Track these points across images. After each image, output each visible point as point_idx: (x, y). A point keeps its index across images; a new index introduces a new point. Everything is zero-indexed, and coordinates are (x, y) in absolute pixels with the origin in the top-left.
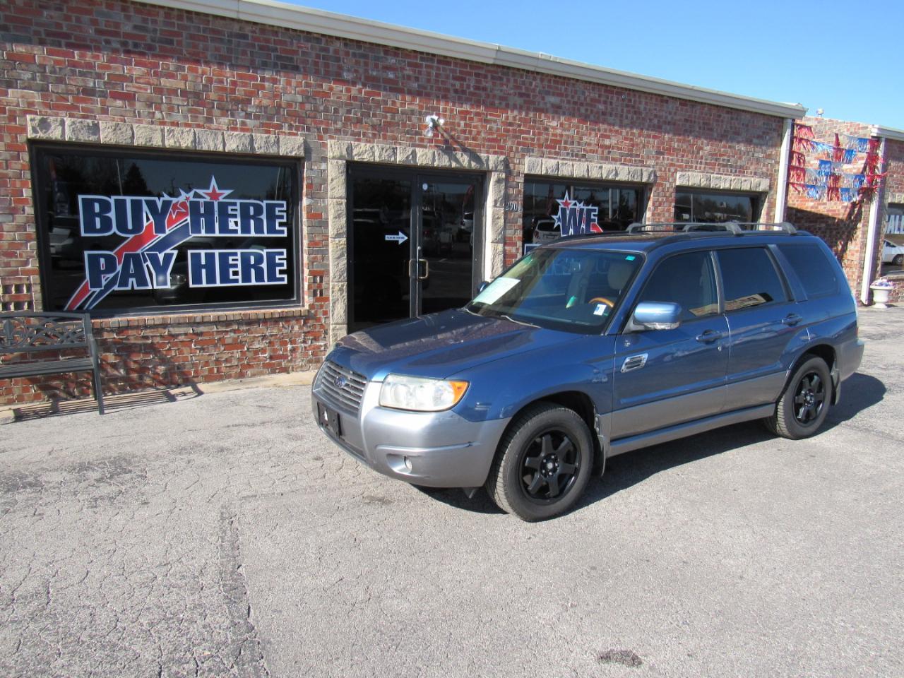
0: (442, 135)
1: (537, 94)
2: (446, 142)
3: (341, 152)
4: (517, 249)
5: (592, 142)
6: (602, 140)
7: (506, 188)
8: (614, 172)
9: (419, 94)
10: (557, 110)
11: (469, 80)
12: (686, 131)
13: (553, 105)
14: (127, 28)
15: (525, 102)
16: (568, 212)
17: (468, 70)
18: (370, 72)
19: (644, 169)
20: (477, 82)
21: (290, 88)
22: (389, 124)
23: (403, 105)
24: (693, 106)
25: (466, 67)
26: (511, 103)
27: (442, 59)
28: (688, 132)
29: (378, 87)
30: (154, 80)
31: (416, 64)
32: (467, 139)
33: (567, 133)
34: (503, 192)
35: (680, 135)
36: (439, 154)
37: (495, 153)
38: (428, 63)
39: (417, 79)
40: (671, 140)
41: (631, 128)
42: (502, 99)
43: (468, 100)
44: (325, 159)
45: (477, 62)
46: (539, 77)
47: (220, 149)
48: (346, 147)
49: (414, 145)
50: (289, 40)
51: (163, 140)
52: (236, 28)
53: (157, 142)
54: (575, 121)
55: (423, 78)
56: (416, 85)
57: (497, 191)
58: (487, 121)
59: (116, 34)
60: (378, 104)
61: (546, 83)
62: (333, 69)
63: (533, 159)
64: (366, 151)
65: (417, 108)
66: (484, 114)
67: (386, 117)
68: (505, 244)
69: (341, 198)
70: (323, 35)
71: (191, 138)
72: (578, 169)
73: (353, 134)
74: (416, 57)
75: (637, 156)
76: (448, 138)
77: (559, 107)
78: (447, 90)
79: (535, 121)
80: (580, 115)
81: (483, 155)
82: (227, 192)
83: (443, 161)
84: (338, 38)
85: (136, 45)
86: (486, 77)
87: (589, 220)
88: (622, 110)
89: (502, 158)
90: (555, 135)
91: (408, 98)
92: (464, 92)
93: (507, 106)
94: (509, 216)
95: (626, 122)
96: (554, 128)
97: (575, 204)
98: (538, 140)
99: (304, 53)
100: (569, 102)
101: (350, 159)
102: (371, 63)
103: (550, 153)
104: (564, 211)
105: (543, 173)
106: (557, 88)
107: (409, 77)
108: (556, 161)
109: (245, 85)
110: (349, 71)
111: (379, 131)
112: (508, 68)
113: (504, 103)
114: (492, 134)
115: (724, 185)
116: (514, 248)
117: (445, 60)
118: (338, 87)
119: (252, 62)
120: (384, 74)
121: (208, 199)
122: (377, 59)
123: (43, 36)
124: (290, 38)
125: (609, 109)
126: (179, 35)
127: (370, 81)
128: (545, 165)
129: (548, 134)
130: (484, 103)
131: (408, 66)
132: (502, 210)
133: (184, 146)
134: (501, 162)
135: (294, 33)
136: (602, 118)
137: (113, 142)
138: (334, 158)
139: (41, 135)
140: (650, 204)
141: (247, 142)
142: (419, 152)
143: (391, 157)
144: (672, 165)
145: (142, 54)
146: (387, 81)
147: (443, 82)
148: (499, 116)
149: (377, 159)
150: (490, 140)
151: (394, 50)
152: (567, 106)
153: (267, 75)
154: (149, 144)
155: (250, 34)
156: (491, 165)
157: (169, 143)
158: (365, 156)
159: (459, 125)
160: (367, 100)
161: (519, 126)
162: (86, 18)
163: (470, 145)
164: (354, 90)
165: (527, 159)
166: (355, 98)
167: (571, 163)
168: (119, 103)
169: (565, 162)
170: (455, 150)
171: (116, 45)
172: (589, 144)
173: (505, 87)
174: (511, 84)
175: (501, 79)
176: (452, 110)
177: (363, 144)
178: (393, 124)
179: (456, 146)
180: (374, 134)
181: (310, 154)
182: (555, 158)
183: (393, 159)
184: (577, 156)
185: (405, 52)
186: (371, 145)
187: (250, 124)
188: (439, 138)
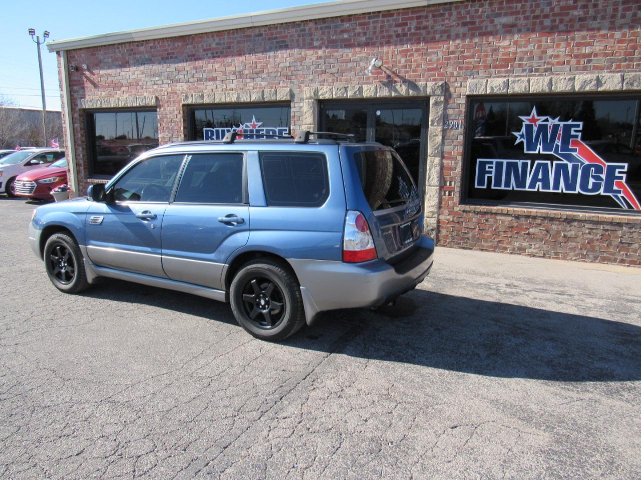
0: (385, 72)
1: (485, 19)
3: (311, 95)
4: (456, 163)
5: (560, 53)
6: (578, 49)
7: (445, 109)
8: (594, 82)
9: (367, 44)
10: (509, 29)
11: (410, 23)
14: (214, 46)
15: (470, 30)
17: (410, 15)
18: (331, 37)
20: (418, 23)
21: (283, 57)
23: (354, 55)
25: (409, 13)
26: (453, 34)
27: (386, 13)
29: (336, 47)
30: (223, 69)
31: (365, 22)
32: (407, 72)
33: (524, 49)
34: (440, 113)
36: (380, 87)
37: (434, 80)
38: (374, 20)
39: (365, 34)
41: (631, 28)
42: (444, 32)
43: (408, 41)
44: (302, 100)
45: (419, 7)
47: (249, 100)
50: (282, 30)
51: (225, 99)
52: (257, 31)
53: (223, 101)
54: (535, 36)
55: (369, 31)
56: (364, 39)
57: (434, 113)
58: (427, 54)
59: (210, 49)
60: (336, 58)
61: (497, 6)
62: (308, 39)
63: (478, 80)
64: (327, 92)
65: (364, 55)
66: (424, 49)
67: (341, 66)
68: (442, 158)
69: (310, 124)
70: (302, 21)
71: (235, 96)
72: (538, 85)
73: (320, 82)
74: (364, 18)
76: (390, 74)
77: (513, 26)
78: (390, 36)
80: (543, 28)
81: (421, 84)
82: (260, 124)
83: (385, 93)
84: (311, 21)
85: (217, 53)
86: (426, 17)
87: (568, 137)
88: (616, 10)
89: (440, 83)
90: (506, 54)
91: (358, 49)
92: (405, 35)
93: (449, 37)
94: (448, 133)
95: (619, 21)
96: (504, 48)
97: (547, 120)
98: (485, 61)
99: (292, 36)
100: (526, 18)
101: (316, 98)
102: (332, 32)
103: (500, 72)
104: (529, 127)
105: (488, 92)
107: (359, 34)
108: (505, 79)
109: (260, 63)
110: (317, 40)
111: (337, 77)
113: (445, 36)
114: (433, 64)
116: (453, 162)
117: (388, 13)
118: (310, 52)
119: (265, 48)
120: (341, 36)
121: (251, 128)
122: (336, 27)
123: (187, 58)
124: (284, 28)
126: (233, 43)
127: (333, 44)
128: (494, 84)
129: (497, 55)
130: (424, 40)
131: (358, 26)
132: (439, 128)
133: (233, 101)
134: (438, 87)
135: (286, 25)
137: (208, 102)
138: (307, 99)
139: (186, 102)
141: (260, 94)
142: (365, 87)
143: (343, 94)
145: (219, 57)
146: (343, 40)
147: (387, 31)
148: (440, 48)
149: (334, 97)
150: (429, 70)
151: (348, 17)
152: (524, 22)
153: (272, 54)
154: (220, 102)
155: (264, 33)
156: (429, 91)
157: (228, 100)
158: (327, 95)
159: (400, 62)
160: (329, 57)
161: (462, 52)
162: (200, 46)
164: (320, 53)
165: (470, 81)
166: (321, 58)
167: (526, 79)
168: (211, 83)
169: (517, 79)
170: (396, 82)
171: (210, 55)
172: (557, 56)
173: (447, 21)
174: (454, 17)
175: (442, 15)
176: (394, 52)
177: (325, 87)
178: (347, 70)
179: (397, 79)
180: (333, 80)
181: (294, 97)
182: (505, 76)
183: (345, 95)
184: (537, 71)
185: (357, 16)
186: (331, 87)
187: (263, 84)
188: (383, 75)
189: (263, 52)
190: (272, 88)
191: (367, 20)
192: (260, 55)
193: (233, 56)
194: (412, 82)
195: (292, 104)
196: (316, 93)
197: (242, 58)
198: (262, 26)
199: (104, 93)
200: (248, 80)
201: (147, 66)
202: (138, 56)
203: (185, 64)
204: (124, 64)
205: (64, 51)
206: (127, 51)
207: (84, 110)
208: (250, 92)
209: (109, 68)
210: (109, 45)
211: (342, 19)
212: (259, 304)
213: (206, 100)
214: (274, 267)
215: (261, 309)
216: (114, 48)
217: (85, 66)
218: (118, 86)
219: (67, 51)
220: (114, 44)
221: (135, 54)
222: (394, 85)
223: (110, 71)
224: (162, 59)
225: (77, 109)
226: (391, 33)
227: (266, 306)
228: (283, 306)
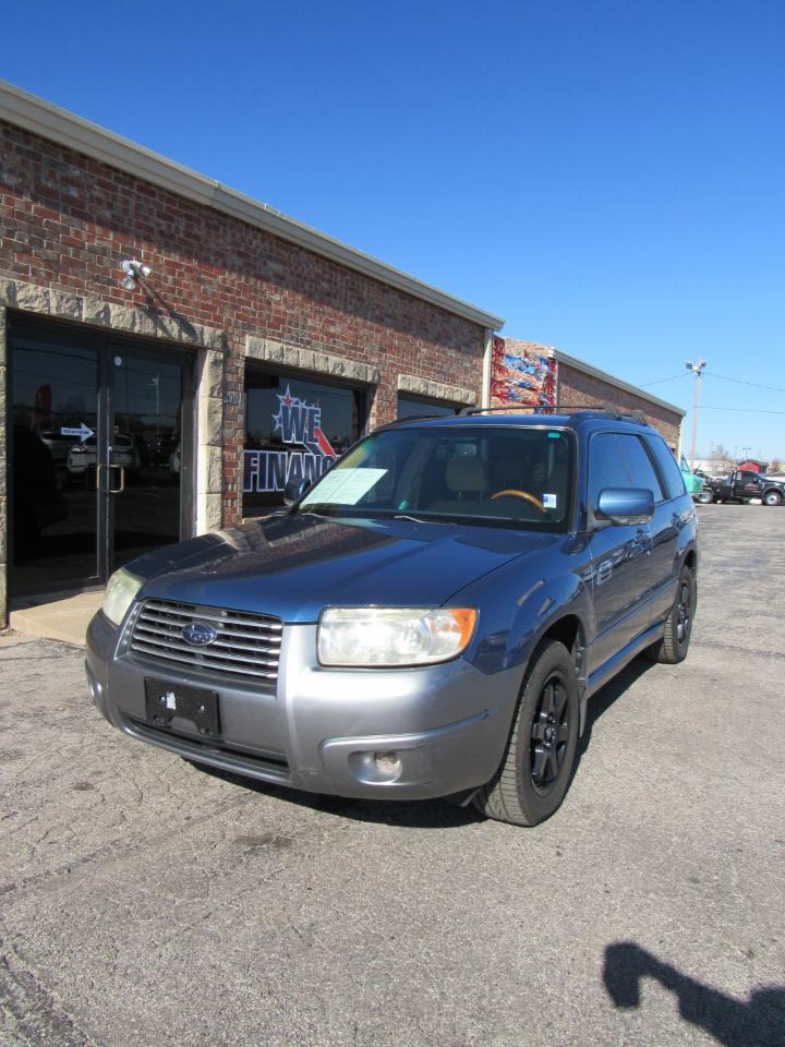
0: (144, 290)
1: (258, 256)
2: (149, 300)
3: (0, 295)
4: (238, 456)
5: (316, 326)
6: (327, 326)
7: (224, 373)
8: (340, 367)
9: (114, 228)
10: (280, 281)
11: (178, 222)
12: (405, 328)
13: (277, 275)
15: (245, 264)
16: (290, 412)
17: (178, 207)
18: (43, 181)
19: (369, 366)
20: (188, 226)
22: (70, 263)
23: (91, 238)
24: (411, 301)
25: (174, 203)
26: (229, 262)
27: (143, 185)
28: (406, 329)
29: (56, 207)
31: (109, 184)
32: (175, 300)
33: (292, 312)
34: (220, 377)
35: (399, 331)
36: (141, 317)
37: (211, 325)
38: (124, 187)
39: (110, 206)
40: (393, 336)
41: (355, 316)
42: (218, 254)
43: (176, 249)
45: (188, 200)
46: (260, 235)
48: (6, 287)
49: (106, 299)
54: (299, 298)
55: (118, 205)
56: (108, 214)
57: (214, 376)
58: (200, 281)
60: (55, 230)
61: (267, 244)
63: (255, 339)
64: (37, 297)
65: (110, 246)
66: (196, 270)
67: (66, 252)
68: (223, 448)
72: (303, 358)
73: (17, 269)
74: (109, 176)
75: (362, 350)
76: (152, 295)
77: (282, 278)
78: (150, 230)
79: (256, 291)
80: (305, 292)
81: (197, 326)
83: (145, 327)
86: (198, 222)
87: (312, 424)
88: (346, 293)
89: (219, 332)
90: (278, 312)
91: (98, 230)
92: (171, 237)
93: (224, 265)
94: (227, 410)
95: (350, 307)
96: (278, 303)
97: (297, 403)
98: (260, 315)
100: (292, 273)
101: (11, 306)
102: (45, 169)
103: (273, 334)
104: (285, 408)
105: (267, 357)
106: (279, 254)
107: (99, 201)
108: (280, 345)
110: (11, 172)
111: (54, 271)
112: (226, 216)
113: (221, 261)
114: (207, 298)
115: (439, 394)
116: (235, 454)
117: (147, 188)
120: (64, 189)
122: (54, 164)
125: (334, 291)
127: (41, 194)
128: (269, 349)
129: (270, 310)
130: (197, 258)
131: (99, 185)
132: (219, 402)
134: (218, 337)
136: (327, 298)
140: (374, 409)
142: (114, 309)
143: (74, 311)
144: (393, 365)
146: (69, 200)
147: (145, 218)
148: (215, 277)
149: (54, 312)
150: (205, 307)
151: (78, 156)
152: (290, 277)
156: (207, 340)
158: (36, 305)
159: (166, 280)
160: (37, 221)
161: (238, 294)
163: (180, 309)
164: (20, 203)
165: (248, 339)
166: (20, 216)
167: (296, 349)
169: (290, 347)
170: (161, 313)
172: (314, 329)
173: (221, 241)
174: (229, 238)
175: (216, 229)
176: (158, 259)
177: (33, 286)
178: (76, 263)
179: (162, 308)
180: (49, 274)
182: (279, 341)
183: (76, 314)
184: (302, 341)
185: (95, 164)
186: (45, 289)
188: (141, 294)
191: (112, 181)
194: (185, 320)
196: (12, 294)
211: (66, 153)
222: (160, 317)
226: (151, 224)
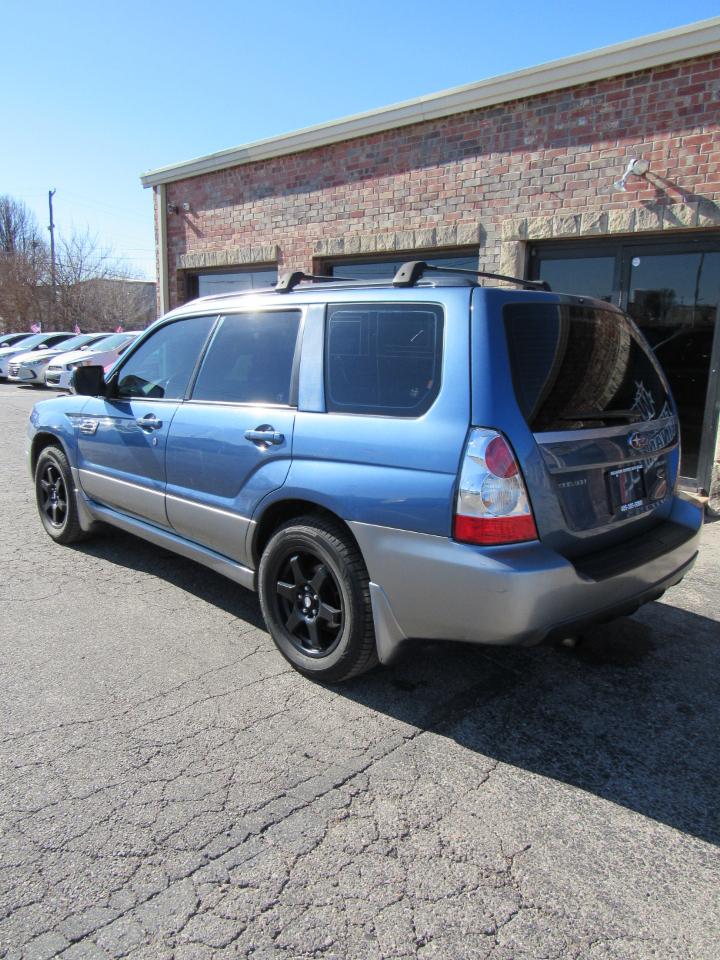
0: (653, 184)
3: (513, 233)
9: (621, 134)
11: (710, 86)
14: (363, 159)
18: (556, 127)
21: (471, 169)
22: (575, 187)
23: (595, 156)
27: (662, 70)
29: (564, 144)
30: (375, 196)
31: (621, 93)
32: (697, 181)
36: (642, 213)
38: (636, 87)
39: (618, 114)
43: (704, 120)
44: (498, 241)
47: (412, 247)
49: (606, 208)
50: (472, 122)
51: (376, 246)
52: (430, 129)
53: (372, 249)
55: (627, 109)
56: (615, 124)
59: (356, 166)
60: (562, 165)
62: (514, 133)
64: (542, 226)
65: (615, 155)
67: (571, 179)
70: (506, 103)
71: (391, 240)
73: (531, 209)
74: (619, 85)
76: (661, 186)
78: (668, 115)
83: (650, 223)
84: (521, 100)
85: (366, 172)
91: (603, 145)
92: (698, 109)
99: (487, 131)
101: (523, 238)
102: (558, 117)
107: (607, 116)
109: (433, 182)
110: (530, 134)
111: (561, 199)
117: (667, 71)
118: (515, 158)
119: (442, 156)
120: (574, 123)
122: (566, 107)
123: (323, 183)
124: (474, 119)
126: (392, 151)
127: (558, 140)
131: (607, 101)
133: (388, 249)
135: (478, 112)
137: (350, 253)
138: (506, 240)
139: (318, 254)
141: (430, 236)
142: (612, 215)
143: (572, 229)
145: (369, 177)
146: (577, 131)
147: (661, 105)
149: (555, 234)
151: (589, 87)
153: (452, 165)
154: (368, 251)
155: (441, 130)
157: (380, 247)
158: (542, 232)
159: (684, 163)
160: (549, 163)
162: (342, 161)
163: (701, 189)
164: (534, 157)
166: (535, 166)
168: (356, 220)
170: (673, 201)
171: (356, 175)
176: (672, 143)
177: (539, 218)
178: (580, 184)
179: (675, 196)
180: (555, 203)
181: (485, 238)
183: (574, 230)
185: (606, 83)
186: (549, 218)
187: (437, 218)
188: (649, 190)
189: (438, 164)
190: (449, 223)
191: (623, 89)
192: (433, 169)
193: (391, 174)
194: (707, 200)
195: (481, 251)
196: (523, 230)
197: (403, 177)
198: (439, 119)
199: (209, 245)
200: (412, 213)
201: (267, 200)
202: (255, 185)
203: (319, 193)
204: (238, 200)
205: (162, 184)
206: (242, 178)
207: (185, 270)
208: (414, 233)
209: (217, 207)
210: (219, 171)
211: (577, 91)
212: (302, 604)
213: (348, 250)
214: (329, 535)
215: (305, 614)
216: (225, 176)
217: (187, 206)
218: (227, 233)
219: (166, 184)
220: (225, 170)
221: (251, 182)
222: (668, 207)
223: (218, 211)
224: (289, 187)
225: (175, 270)
226: (671, 107)
227: (314, 611)
228: (339, 615)
